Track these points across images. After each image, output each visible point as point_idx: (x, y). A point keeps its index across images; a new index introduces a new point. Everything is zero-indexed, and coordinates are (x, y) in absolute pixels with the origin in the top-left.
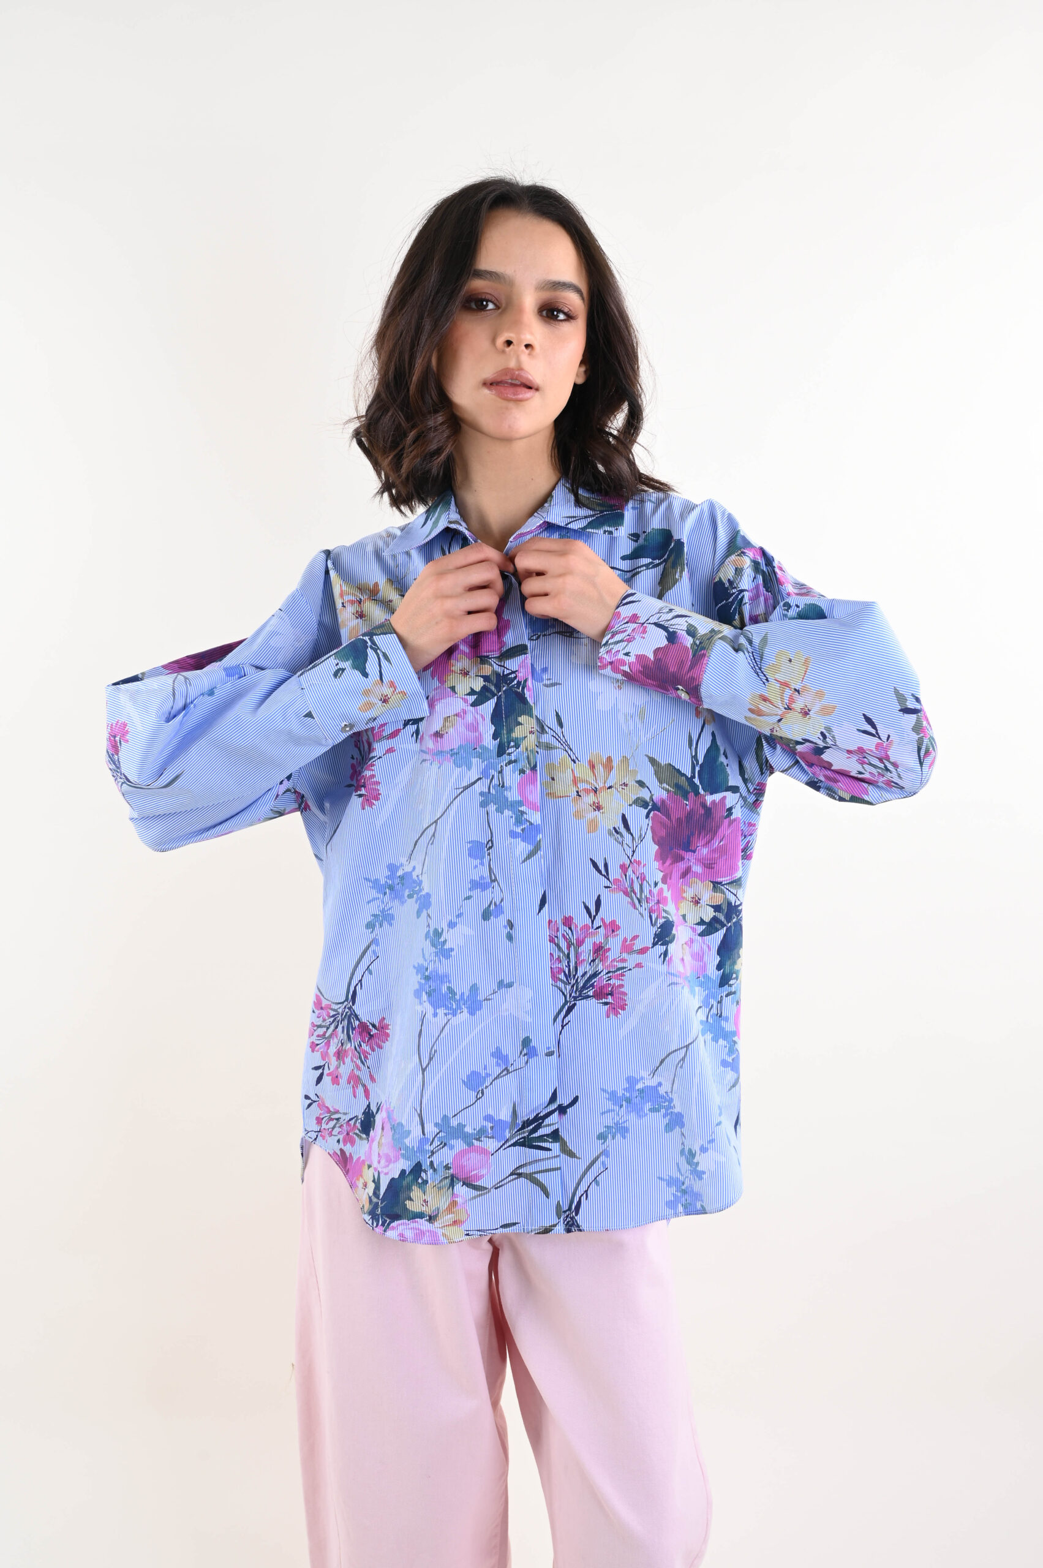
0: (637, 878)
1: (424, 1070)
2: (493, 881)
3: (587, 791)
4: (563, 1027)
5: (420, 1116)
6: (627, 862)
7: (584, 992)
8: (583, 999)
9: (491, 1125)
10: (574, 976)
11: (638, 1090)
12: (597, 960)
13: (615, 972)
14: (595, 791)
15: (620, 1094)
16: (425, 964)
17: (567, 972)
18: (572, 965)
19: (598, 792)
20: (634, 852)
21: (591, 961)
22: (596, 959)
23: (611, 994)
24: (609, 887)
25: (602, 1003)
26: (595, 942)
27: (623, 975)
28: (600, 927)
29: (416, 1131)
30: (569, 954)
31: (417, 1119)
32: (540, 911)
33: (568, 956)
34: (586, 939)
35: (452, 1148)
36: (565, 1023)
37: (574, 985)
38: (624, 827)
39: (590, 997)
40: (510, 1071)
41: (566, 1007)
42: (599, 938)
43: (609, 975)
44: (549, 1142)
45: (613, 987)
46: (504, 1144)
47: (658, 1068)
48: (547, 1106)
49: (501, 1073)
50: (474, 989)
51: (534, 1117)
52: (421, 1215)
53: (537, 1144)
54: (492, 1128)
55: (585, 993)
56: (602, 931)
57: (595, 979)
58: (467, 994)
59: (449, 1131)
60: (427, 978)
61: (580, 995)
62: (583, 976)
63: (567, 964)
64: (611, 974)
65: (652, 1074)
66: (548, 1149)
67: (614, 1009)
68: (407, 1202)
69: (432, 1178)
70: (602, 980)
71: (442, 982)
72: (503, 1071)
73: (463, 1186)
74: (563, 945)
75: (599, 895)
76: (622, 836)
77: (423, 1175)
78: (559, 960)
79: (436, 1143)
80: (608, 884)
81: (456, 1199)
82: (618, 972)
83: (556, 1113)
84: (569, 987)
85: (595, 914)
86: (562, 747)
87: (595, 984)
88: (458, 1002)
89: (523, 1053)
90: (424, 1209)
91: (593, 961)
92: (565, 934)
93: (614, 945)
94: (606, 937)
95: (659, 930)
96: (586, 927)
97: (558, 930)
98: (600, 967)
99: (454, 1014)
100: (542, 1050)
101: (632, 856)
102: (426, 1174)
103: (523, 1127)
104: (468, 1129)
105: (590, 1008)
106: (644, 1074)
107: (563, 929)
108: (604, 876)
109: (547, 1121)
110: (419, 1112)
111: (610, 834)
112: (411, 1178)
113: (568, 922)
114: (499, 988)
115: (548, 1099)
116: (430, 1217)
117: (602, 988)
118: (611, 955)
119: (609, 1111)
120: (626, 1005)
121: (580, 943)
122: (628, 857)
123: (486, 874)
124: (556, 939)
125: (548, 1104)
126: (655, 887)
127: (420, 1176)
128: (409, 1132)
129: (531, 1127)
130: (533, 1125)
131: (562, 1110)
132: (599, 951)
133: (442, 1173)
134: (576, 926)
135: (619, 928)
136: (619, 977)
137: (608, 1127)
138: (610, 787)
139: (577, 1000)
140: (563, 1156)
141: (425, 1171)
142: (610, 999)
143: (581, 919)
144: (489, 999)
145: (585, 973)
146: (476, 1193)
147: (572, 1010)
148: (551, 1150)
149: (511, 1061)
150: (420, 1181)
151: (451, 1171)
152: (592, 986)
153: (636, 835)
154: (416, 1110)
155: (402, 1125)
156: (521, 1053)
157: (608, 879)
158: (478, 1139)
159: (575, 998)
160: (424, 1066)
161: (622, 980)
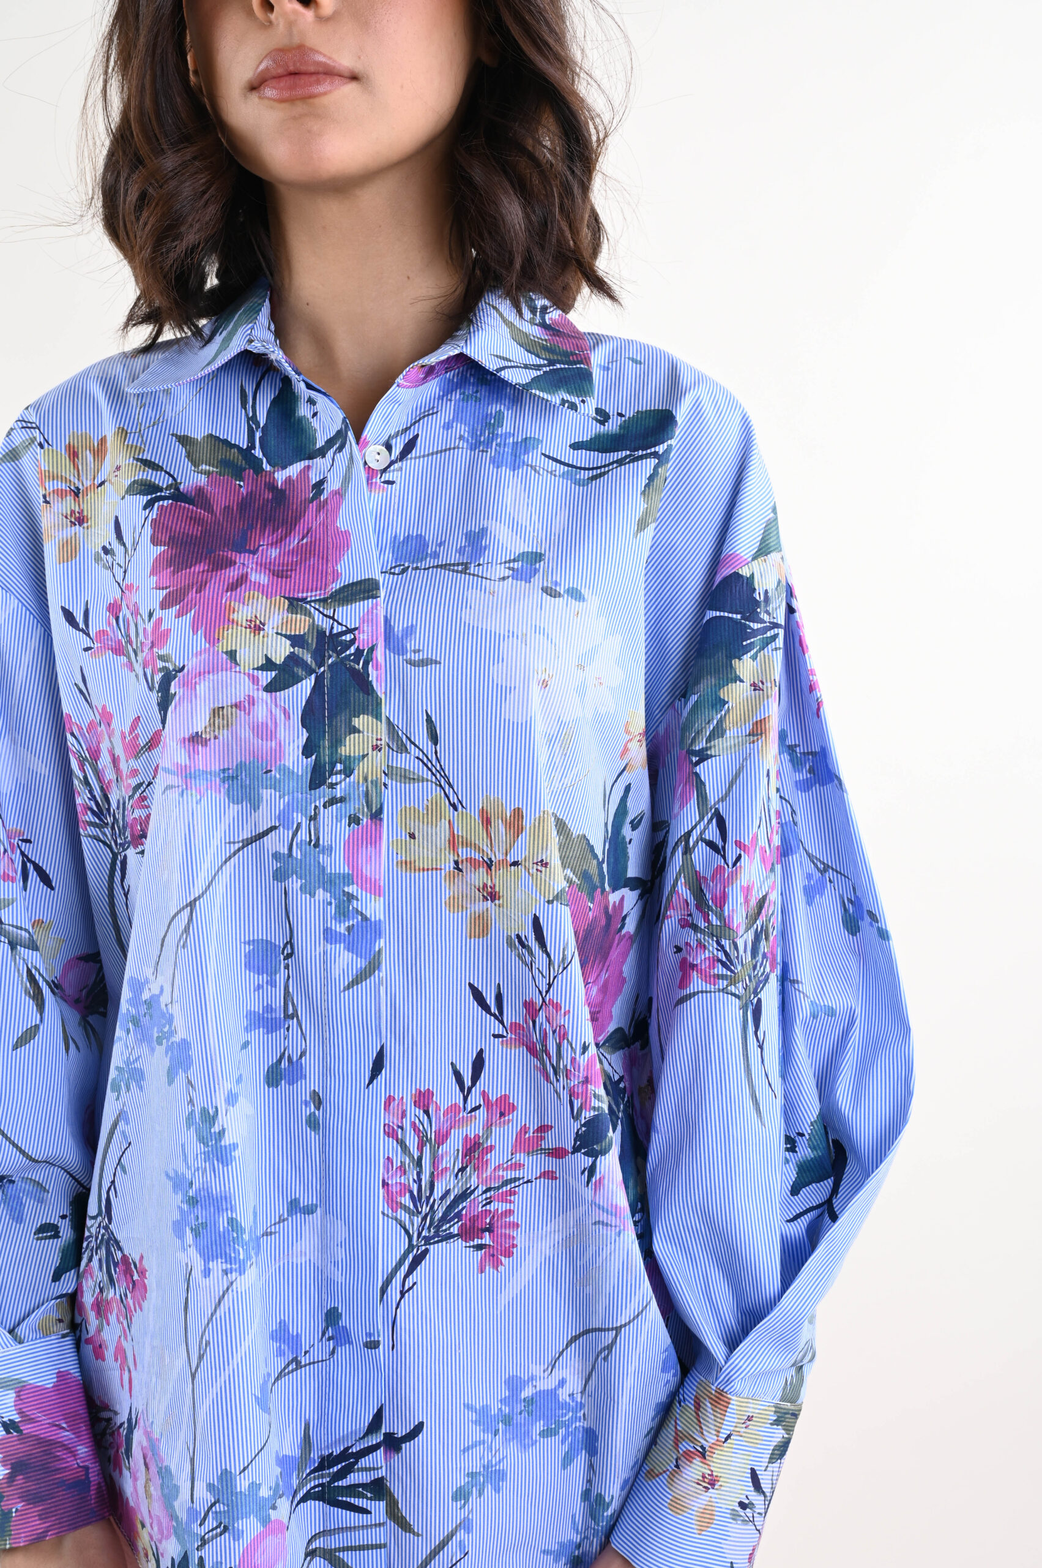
0: (554, 1032)
1: (193, 1376)
2: (287, 1016)
3: (474, 863)
4: (402, 1294)
5: (193, 1462)
6: (539, 1001)
7: (444, 1228)
8: (441, 1241)
10: (428, 1198)
11: (525, 1399)
12: (468, 1169)
13: (498, 1188)
14: (489, 865)
15: (494, 1411)
16: (189, 1175)
17: (415, 1193)
18: (426, 1178)
19: (493, 868)
20: (550, 985)
21: (459, 1170)
22: (467, 1167)
23: (490, 1230)
24: (502, 1036)
25: (473, 1247)
26: (467, 1136)
27: (512, 1193)
28: (478, 1108)
29: (186, 1492)
30: (420, 1159)
32: (371, 1081)
33: (419, 1163)
34: (452, 1131)
35: (239, 1536)
36: (406, 1288)
37: (426, 1215)
38: (536, 939)
39: (454, 1236)
40: (303, 1363)
41: (411, 1257)
42: (475, 1127)
43: (488, 1195)
44: (367, 1499)
45: (493, 1216)
48: (364, 1437)
49: (285, 1368)
51: (341, 1452)
53: (344, 1499)
55: (446, 1230)
56: (482, 1114)
57: (464, 1204)
59: (234, 1504)
60: (192, 1201)
61: (437, 1234)
62: (443, 1198)
63: (415, 1178)
64: (492, 1193)
65: (551, 1368)
66: (365, 1511)
67: (493, 1256)
70: (474, 1206)
71: (219, 1210)
72: (288, 1365)
74: (412, 1141)
75: (481, 1050)
76: (531, 953)
79: (210, 1523)
80: (501, 1031)
82: (504, 1189)
83: (380, 1452)
84: (417, 1220)
85: (470, 1084)
86: (433, 779)
87: (464, 1212)
88: (246, 1247)
89: (327, 1336)
91: (462, 1170)
92: (417, 1121)
93: (502, 1141)
94: (488, 1126)
95: (583, 1129)
96: (453, 1108)
97: (404, 1115)
98: (474, 1181)
99: (242, 1271)
100: (360, 1334)
101: (547, 992)
103: (321, 1467)
105: (451, 1258)
106: (537, 1370)
107: (414, 1113)
108: (494, 1015)
109: (364, 1462)
110: (192, 1454)
111: (510, 943)
113: (423, 1100)
114: (290, 1213)
115: (366, 1424)
117: (474, 1219)
118: (495, 1159)
119: (475, 1445)
120: (512, 1248)
121: (442, 1138)
122: (540, 992)
123: (279, 1003)
124: (400, 1130)
125: (366, 1434)
126: (584, 1053)
129: (335, 1469)
130: (339, 1466)
131: (393, 1444)
132: (474, 1150)
134: (438, 1108)
135: (513, 1108)
136: (503, 1199)
137: (472, 1475)
138: (515, 863)
139: (430, 1244)
140: (390, 1524)
142: (487, 1239)
143: (447, 1094)
144: (271, 1233)
145: (448, 1192)
147: (420, 1263)
148: (370, 1513)
149: (305, 1346)
152: (459, 1215)
153: (556, 959)
154: (188, 1449)
156: (323, 1334)
157: (502, 1022)
158: (274, 1507)
159: (428, 1241)
160: (194, 1369)
161: (510, 1202)
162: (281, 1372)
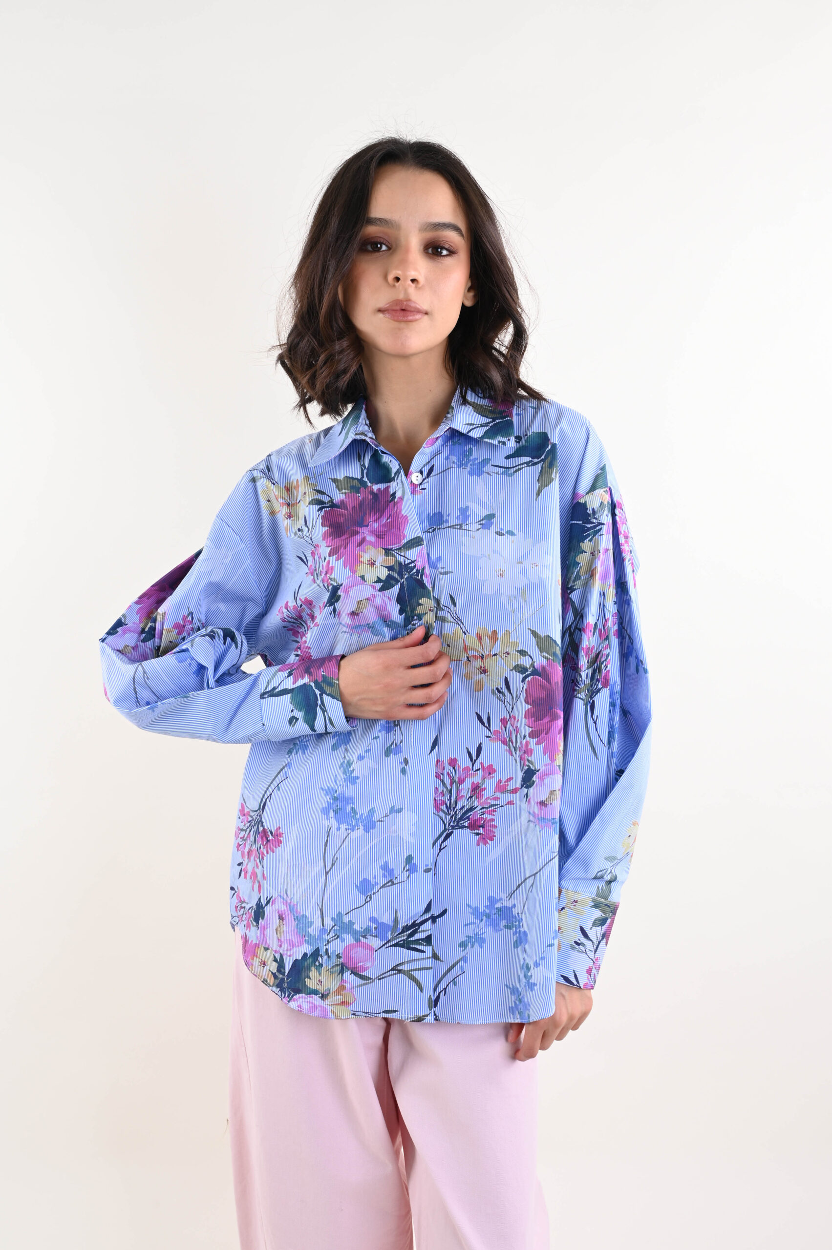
0: (514, 731)
1: (327, 873)
2: (395, 725)
3: (475, 657)
4: (440, 850)
5: (321, 910)
6: (507, 717)
7: (461, 823)
8: (459, 828)
9: (375, 926)
10: (454, 808)
11: (497, 908)
12: (474, 797)
13: (488, 808)
14: (482, 657)
15: (481, 910)
16: (336, 788)
17: (448, 805)
18: (453, 799)
19: (484, 659)
20: (513, 709)
21: (469, 798)
22: (473, 796)
23: (483, 827)
24: (490, 737)
25: (475, 833)
26: (473, 782)
27: (494, 811)
28: (478, 770)
29: (317, 923)
30: (451, 790)
31: (319, 912)
32: (431, 752)
33: (450, 792)
34: (466, 779)
35: (343, 940)
36: (442, 847)
37: (453, 816)
38: (506, 688)
39: (466, 827)
40: (395, 883)
41: (445, 834)
42: (477, 779)
43: (483, 810)
44: (424, 945)
45: (485, 821)
46: (386, 944)
47: (514, 892)
48: (423, 915)
49: (386, 884)
50: (372, 812)
51: (412, 924)
52: (315, 992)
53: (413, 946)
54: (376, 928)
55: (462, 824)
56: (480, 772)
57: (471, 813)
58: (366, 814)
59: (342, 927)
60: (336, 799)
61: (457, 825)
62: (461, 809)
63: (449, 798)
64: (485, 810)
65: (509, 897)
66: (422, 952)
67: (484, 839)
68: (307, 980)
69: (326, 963)
70: (477, 814)
71: (347, 803)
72: (388, 882)
73: (351, 974)
74: (447, 781)
75: (481, 743)
76: (504, 695)
77: (320, 959)
78: (443, 794)
79: (332, 934)
80: (489, 734)
81: (345, 984)
82: (491, 809)
83: (430, 921)
84: (448, 817)
85: (475, 758)
86: (455, 622)
87: (471, 817)
88: (357, 820)
89: (406, 869)
90: (318, 987)
91: (471, 797)
92: (450, 772)
93: (490, 786)
94: (484, 778)
95: (525, 775)
96: (467, 769)
97: (444, 769)
98: (476, 804)
99: (353, 830)
100: (421, 867)
101: (511, 712)
102: (322, 959)
103: (403, 932)
104: (357, 927)
105: (464, 837)
106: (503, 896)
107: (448, 768)
108: (486, 727)
109: (422, 928)
110: (320, 907)
111: (494, 693)
112: (310, 960)
113: (453, 762)
114: (391, 813)
115: (424, 909)
116: (323, 995)
117: (476, 821)
118: (486, 794)
119: (470, 924)
120: (494, 836)
121: (461, 781)
122: (508, 713)
124: (442, 775)
126: (525, 739)
127: (317, 960)
128: (312, 923)
129: (409, 932)
130: (411, 931)
131: (434, 919)
132: (476, 789)
133: (334, 961)
134: (459, 767)
135: (495, 771)
136: (490, 813)
137: (469, 937)
138: (495, 655)
139: (454, 829)
140: (432, 958)
141: (322, 957)
142: (481, 831)
143: (464, 762)
144: (382, 821)
145: (463, 807)
146: (362, 982)
147: (449, 837)
148: (424, 952)
149: (396, 874)
150: (317, 963)
151: (342, 960)
152: (468, 818)
153: (514, 695)
154: (318, 905)
155: (306, 917)
156: (404, 869)
157: (490, 730)
158: (364, 937)
159: (453, 827)
160: (328, 870)
161: (493, 815)
162: (384, 885)
